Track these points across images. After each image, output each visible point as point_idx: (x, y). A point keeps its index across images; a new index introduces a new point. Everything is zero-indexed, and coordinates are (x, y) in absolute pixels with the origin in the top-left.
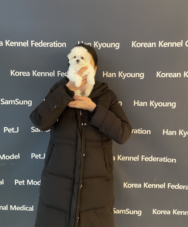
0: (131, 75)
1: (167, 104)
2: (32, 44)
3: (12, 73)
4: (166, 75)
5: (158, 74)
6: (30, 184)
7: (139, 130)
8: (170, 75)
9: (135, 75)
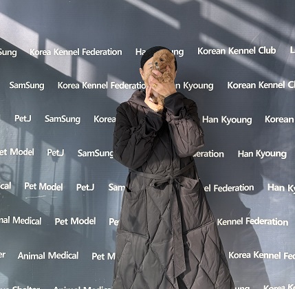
0: (198, 86)
1: (242, 120)
2: (83, 52)
3: (59, 85)
4: (239, 86)
5: (229, 85)
6: (75, 223)
7: (210, 152)
8: (244, 86)
9: (203, 86)
